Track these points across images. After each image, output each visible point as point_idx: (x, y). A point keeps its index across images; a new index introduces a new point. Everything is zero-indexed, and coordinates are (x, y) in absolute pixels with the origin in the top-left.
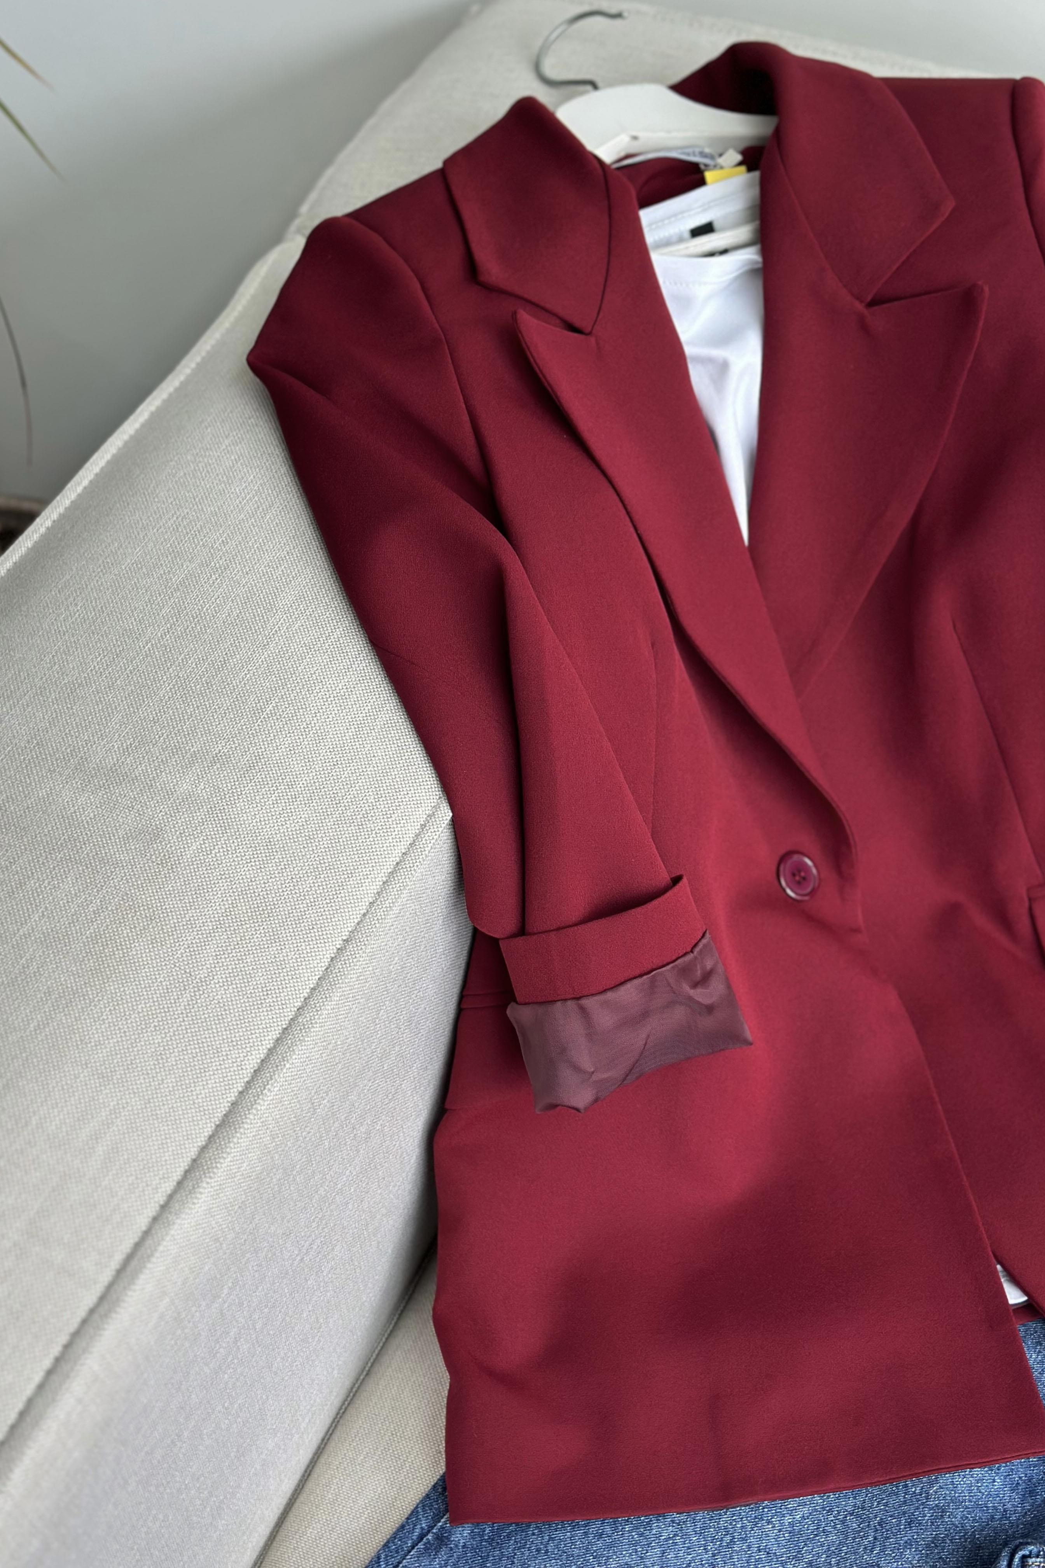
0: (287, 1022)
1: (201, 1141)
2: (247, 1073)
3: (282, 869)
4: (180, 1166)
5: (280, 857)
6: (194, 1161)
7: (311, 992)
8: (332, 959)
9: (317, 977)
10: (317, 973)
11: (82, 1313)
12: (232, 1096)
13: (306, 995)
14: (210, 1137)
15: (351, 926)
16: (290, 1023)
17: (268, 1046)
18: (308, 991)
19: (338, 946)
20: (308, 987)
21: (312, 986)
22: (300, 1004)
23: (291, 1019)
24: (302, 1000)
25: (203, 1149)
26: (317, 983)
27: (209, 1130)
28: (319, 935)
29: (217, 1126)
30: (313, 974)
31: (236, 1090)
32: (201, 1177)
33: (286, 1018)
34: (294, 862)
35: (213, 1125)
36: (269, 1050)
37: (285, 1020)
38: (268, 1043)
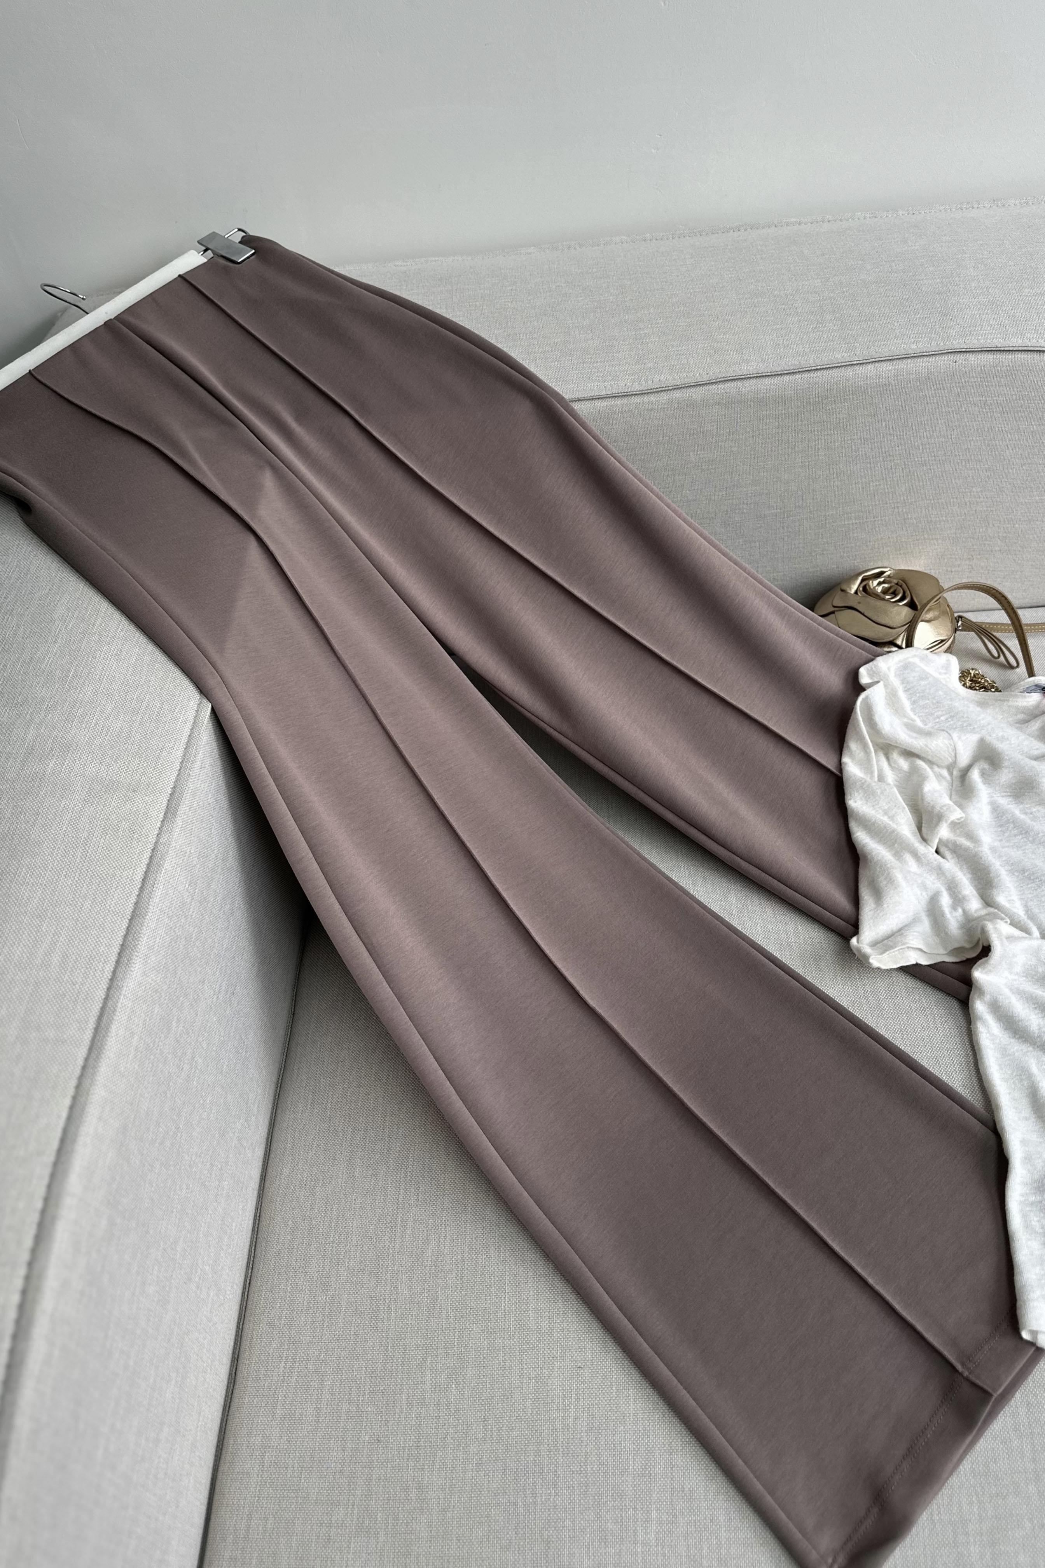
1: (122, 933)
2: (138, 882)
4: (114, 952)
6: (122, 945)
8: (168, 801)
9: (163, 814)
11: (80, 1062)
12: (133, 899)
13: (159, 825)
14: (128, 928)
16: (155, 845)
17: (146, 863)
18: (160, 823)
19: (170, 793)
21: (161, 820)
22: (157, 832)
23: (155, 842)
24: (158, 829)
25: (125, 937)
26: (164, 817)
27: (125, 924)
28: (156, 790)
29: (130, 920)
30: (160, 812)
31: (134, 895)
32: (131, 953)
33: (152, 843)
35: (127, 920)
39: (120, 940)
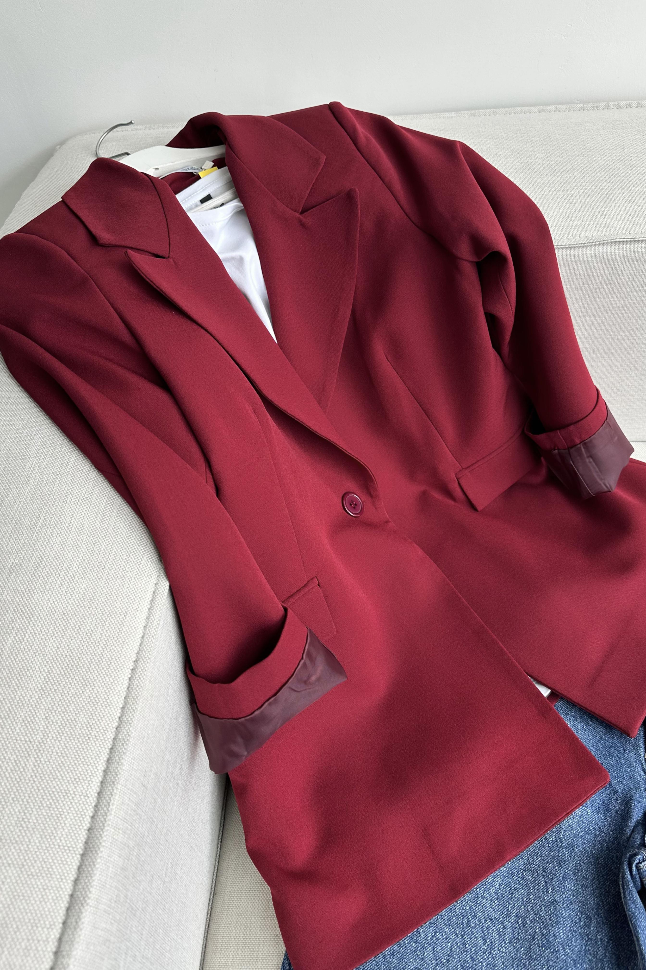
0: (111, 743)
1: (72, 876)
2: (93, 798)
3: (78, 630)
4: (61, 907)
5: (74, 622)
6: (72, 896)
7: (122, 711)
8: (130, 679)
9: (123, 698)
10: (122, 695)
12: (86, 824)
13: (119, 715)
15: (136, 649)
16: (113, 743)
17: (103, 769)
18: (120, 711)
20: (119, 708)
21: (121, 706)
22: (117, 724)
23: (114, 739)
24: (117, 720)
25: (76, 881)
26: (125, 702)
27: (75, 861)
28: (116, 666)
29: (82, 855)
30: (120, 697)
31: (88, 817)
33: (110, 740)
34: (85, 621)
36: (104, 771)
37: (109, 742)
38: (102, 766)
39: (68, 888)
